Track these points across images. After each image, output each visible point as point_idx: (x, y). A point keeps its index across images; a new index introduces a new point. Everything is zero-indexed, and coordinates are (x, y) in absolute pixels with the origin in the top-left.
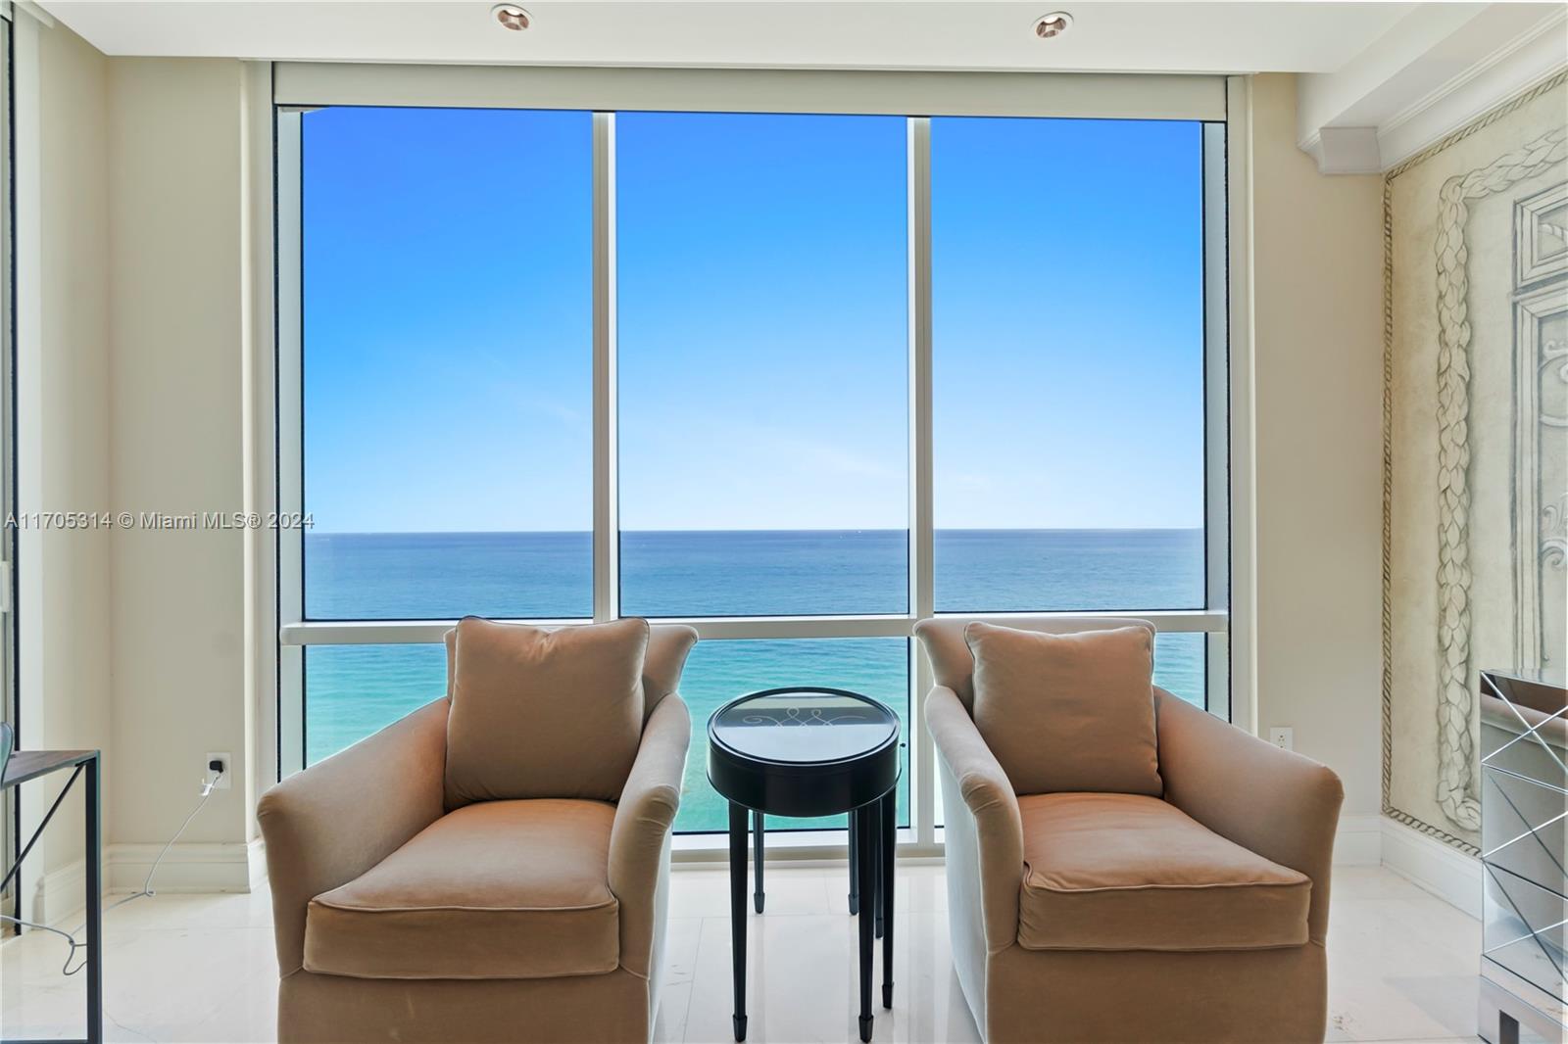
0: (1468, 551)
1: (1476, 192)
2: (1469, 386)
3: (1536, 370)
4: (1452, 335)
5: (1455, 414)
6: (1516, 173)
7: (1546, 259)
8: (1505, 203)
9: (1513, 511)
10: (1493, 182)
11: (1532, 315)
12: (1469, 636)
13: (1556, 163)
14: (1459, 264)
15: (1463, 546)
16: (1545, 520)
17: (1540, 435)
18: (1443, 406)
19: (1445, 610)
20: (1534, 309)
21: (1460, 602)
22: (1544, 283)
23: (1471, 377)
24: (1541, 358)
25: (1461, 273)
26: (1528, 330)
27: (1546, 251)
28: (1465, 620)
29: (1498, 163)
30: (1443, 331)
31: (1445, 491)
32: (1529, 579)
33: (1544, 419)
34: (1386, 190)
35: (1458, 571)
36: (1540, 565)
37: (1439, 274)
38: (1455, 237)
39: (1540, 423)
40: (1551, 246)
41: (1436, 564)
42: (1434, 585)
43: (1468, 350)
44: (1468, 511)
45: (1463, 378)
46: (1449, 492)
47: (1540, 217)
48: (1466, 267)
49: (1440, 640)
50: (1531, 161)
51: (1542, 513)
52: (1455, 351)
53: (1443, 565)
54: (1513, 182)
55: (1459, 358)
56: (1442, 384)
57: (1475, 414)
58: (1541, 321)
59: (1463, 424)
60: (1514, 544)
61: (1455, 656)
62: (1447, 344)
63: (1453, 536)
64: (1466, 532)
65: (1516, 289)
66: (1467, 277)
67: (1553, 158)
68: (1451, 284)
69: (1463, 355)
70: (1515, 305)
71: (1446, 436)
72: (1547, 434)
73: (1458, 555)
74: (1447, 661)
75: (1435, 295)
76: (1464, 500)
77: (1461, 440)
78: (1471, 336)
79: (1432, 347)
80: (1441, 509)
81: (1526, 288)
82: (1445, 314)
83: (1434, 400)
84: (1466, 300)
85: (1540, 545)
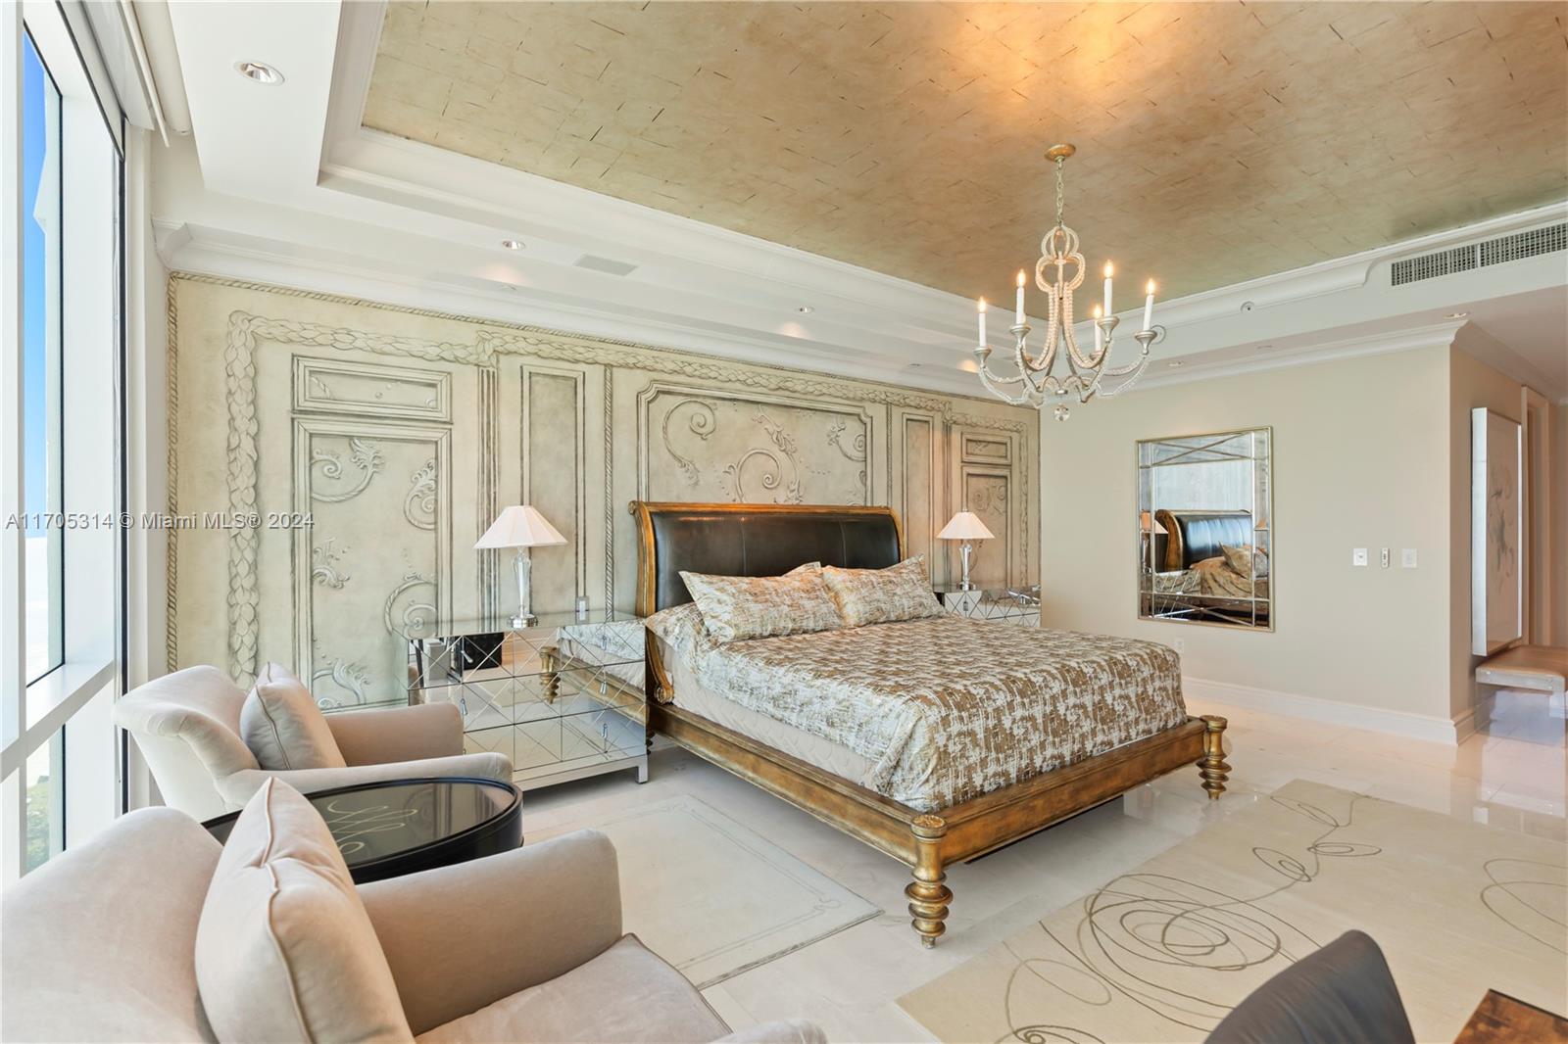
0: (257, 579)
1: (262, 331)
2: (256, 464)
3: (308, 465)
4: (242, 423)
5: (245, 480)
6: (292, 336)
7: (314, 399)
8: (286, 351)
9: (293, 551)
10: (277, 332)
11: (305, 430)
12: (257, 638)
13: (321, 345)
14: (246, 376)
15: (253, 576)
16: (315, 556)
17: (311, 505)
18: (232, 474)
19: (235, 623)
20: (307, 426)
21: (248, 613)
22: (313, 413)
23: (258, 457)
24: (311, 458)
25: (250, 384)
26: (302, 440)
27: (314, 394)
28: (254, 627)
29: (282, 323)
30: (233, 419)
31: (235, 536)
32: (304, 593)
33: (313, 495)
34: (169, 284)
35: (247, 594)
36: (312, 584)
37: (229, 376)
38: (244, 356)
39: (311, 498)
40: (317, 392)
41: (226, 589)
42: (224, 607)
43: (255, 438)
44: (256, 551)
45: (251, 457)
46: (239, 538)
47: (310, 371)
48: (254, 380)
49: (230, 646)
50: (305, 334)
51: (312, 552)
52: (243, 436)
53: (233, 591)
54: (291, 341)
55: (247, 445)
56: (232, 458)
57: (261, 484)
58: (311, 435)
59: (252, 490)
60: (293, 571)
61: (245, 655)
62: (236, 430)
63: (243, 569)
64: (254, 566)
65: (294, 409)
66: (255, 389)
67: (320, 339)
68: (239, 387)
69: (252, 441)
70: (293, 420)
71: (235, 498)
72: (315, 504)
73: (248, 583)
74: (238, 661)
75: (225, 390)
76: (253, 544)
77: (250, 501)
78: (258, 430)
79: (222, 430)
80: (231, 549)
81: (301, 412)
82: (234, 407)
83: (224, 467)
84: (254, 402)
85: (312, 572)
